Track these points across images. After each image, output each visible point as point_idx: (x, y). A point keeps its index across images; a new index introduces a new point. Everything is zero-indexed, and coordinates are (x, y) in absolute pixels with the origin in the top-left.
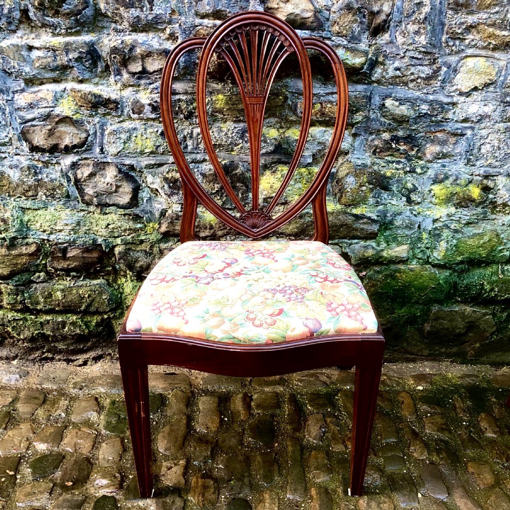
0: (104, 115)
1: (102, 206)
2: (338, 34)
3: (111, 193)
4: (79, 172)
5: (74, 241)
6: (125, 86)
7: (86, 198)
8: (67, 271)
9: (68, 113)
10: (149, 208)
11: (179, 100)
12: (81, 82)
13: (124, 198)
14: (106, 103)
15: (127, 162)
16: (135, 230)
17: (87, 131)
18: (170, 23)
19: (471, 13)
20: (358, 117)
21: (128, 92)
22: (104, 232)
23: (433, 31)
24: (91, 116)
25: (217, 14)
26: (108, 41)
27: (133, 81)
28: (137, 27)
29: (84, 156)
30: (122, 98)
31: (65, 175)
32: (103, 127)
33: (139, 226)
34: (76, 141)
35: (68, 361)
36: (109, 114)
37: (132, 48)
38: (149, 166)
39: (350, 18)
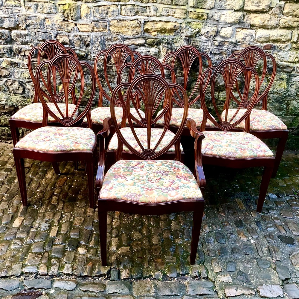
0: (14, 67)
1: (15, 93)
2: (77, 46)
3: (17, 90)
4: (8, 83)
5: (7, 104)
6: (20, 59)
7: (10, 91)
8: (5, 113)
9: (5, 66)
10: (28, 95)
11: (35, 63)
12: (8, 58)
13: (21, 91)
14: (15, 63)
15: (21, 81)
16: (24, 101)
17: (10, 72)
18: (31, 42)
19: (112, 42)
21: (21, 61)
22: (15, 101)
23: (102, 46)
24: (11, 67)
25: (43, 40)
26: (15, 47)
27: (22, 58)
28: (22, 43)
29: (9, 79)
30: (19, 62)
31: (4, 84)
32: (14, 70)
33: (25, 100)
34: (7, 74)
35: (6, 142)
36: (15, 67)
37: (21, 49)
38: (27, 82)
39: (79, 42)
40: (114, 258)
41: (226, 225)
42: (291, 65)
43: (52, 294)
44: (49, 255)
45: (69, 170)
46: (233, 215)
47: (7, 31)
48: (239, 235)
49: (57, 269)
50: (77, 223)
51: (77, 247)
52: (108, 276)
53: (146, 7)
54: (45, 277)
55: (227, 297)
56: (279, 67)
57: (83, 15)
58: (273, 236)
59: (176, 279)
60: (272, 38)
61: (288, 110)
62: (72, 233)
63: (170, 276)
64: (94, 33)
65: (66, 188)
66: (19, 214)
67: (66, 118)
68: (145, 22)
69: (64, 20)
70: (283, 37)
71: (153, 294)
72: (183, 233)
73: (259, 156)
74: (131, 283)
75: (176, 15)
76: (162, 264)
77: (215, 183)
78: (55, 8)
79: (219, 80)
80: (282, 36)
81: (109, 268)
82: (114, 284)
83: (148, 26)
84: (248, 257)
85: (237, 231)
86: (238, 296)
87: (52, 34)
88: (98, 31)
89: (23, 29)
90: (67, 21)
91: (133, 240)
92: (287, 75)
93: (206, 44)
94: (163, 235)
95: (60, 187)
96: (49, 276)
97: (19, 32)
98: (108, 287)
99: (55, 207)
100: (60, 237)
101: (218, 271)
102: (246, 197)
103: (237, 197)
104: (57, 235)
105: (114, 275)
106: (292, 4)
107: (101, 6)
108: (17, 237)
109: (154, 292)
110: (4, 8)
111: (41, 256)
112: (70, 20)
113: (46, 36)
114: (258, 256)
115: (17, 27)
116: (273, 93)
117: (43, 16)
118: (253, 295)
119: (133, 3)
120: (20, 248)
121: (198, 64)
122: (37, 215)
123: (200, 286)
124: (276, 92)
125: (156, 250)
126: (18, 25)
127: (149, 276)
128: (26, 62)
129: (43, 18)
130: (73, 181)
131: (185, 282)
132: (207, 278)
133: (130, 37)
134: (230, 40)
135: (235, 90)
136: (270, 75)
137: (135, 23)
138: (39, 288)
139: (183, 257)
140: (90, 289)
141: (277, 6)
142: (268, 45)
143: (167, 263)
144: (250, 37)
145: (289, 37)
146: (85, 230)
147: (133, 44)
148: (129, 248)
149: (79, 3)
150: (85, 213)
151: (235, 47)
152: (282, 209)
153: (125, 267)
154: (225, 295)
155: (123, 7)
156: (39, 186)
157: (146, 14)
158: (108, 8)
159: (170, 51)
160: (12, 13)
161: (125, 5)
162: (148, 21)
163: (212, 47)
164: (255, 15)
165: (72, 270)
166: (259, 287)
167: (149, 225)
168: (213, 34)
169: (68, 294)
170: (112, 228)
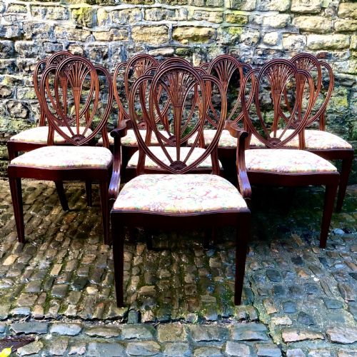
0: (17, 85)
1: (17, 118)
2: (92, 59)
3: (20, 113)
4: (9, 105)
5: (7, 131)
6: (24, 76)
7: (11, 115)
8: (5, 143)
9: (5, 84)
10: (33, 119)
12: (10, 74)
13: (24, 115)
14: (18, 81)
15: (25, 102)
17: (12, 91)
18: (38, 55)
19: (134, 52)
20: (102, 87)
21: (25, 78)
22: (17, 128)
23: (123, 58)
24: (13, 85)
25: (52, 52)
26: (19, 61)
27: (26, 74)
28: (27, 56)
29: (11, 99)
30: (23, 79)
31: (4, 106)
32: (17, 89)
33: (29, 126)
34: (8, 94)
35: (5, 180)
36: (19, 85)
37: (26, 63)
38: (32, 104)
39: (95, 53)
40: (133, 298)
41: (280, 262)
42: (351, 77)
43: (48, 340)
44: (47, 295)
45: (80, 206)
46: (289, 251)
47: (9, 42)
48: (298, 272)
49: (56, 311)
50: (87, 260)
51: (85, 287)
52: (125, 319)
53: (174, 10)
54: (40, 321)
55: (286, 343)
56: (336, 80)
57: (100, 20)
58: (343, 274)
59: (215, 322)
60: (326, 45)
61: (351, 134)
62: (79, 271)
63: (207, 319)
64: (113, 42)
65: (75, 225)
66: (13, 252)
67: (76, 136)
68: (174, 28)
69: (77, 27)
70: (340, 43)
71: (185, 339)
72: (224, 271)
73: (318, 171)
74: (156, 327)
75: (211, 19)
76: (197, 304)
77: (264, 218)
78: (66, 14)
79: (264, 97)
80: (338, 41)
81: (126, 309)
82: (133, 327)
83: (178, 32)
84: (312, 297)
85: (296, 269)
86: (301, 341)
87: (63, 44)
88: (118, 40)
89: (28, 40)
90: (81, 28)
91: (159, 279)
92: (348, 90)
93: (247, 53)
94: (198, 273)
95: (67, 224)
96: (46, 319)
97: (23, 42)
98: (124, 331)
99: (60, 244)
100: (64, 276)
101: (273, 312)
102: (305, 233)
103: (293, 233)
104: (60, 273)
105: (132, 317)
106: (347, 4)
107: (121, 10)
108: (7, 276)
109: (185, 336)
110: (6, 14)
111: (36, 297)
112: (84, 28)
113: (56, 47)
114: (325, 296)
115: (21, 37)
116: (332, 113)
117: (52, 23)
118: (321, 341)
119: (159, 5)
120: (9, 288)
121: (239, 77)
122: (36, 252)
123: (248, 330)
124: (335, 111)
125: (189, 289)
126: (23, 34)
127: (180, 319)
128: (31, 79)
129: (52, 25)
130: (85, 217)
131: (229, 326)
132: (258, 321)
133: (155, 46)
134: (276, 48)
135: (286, 109)
136: (327, 90)
137: (161, 30)
138: (31, 333)
139: (225, 297)
140: (100, 334)
141: (331, 6)
142: (322, 53)
143: (204, 303)
144: (300, 44)
145: (347, 43)
146: (97, 268)
147: (160, 55)
148: (154, 287)
149: (95, 7)
150: (98, 250)
151: (282, 55)
152: (352, 245)
153: (147, 308)
154: (283, 340)
155: (147, 11)
156: (41, 223)
157: (174, 19)
158: (130, 12)
159: (204, 62)
160: (16, 20)
161: (150, 8)
162: (177, 27)
163: (255, 57)
164: (305, 17)
165: (77, 312)
166: (329, 330)
167: (180, 262)
168: (256, 41)
169: (70, 339)
170: (132, 266)
